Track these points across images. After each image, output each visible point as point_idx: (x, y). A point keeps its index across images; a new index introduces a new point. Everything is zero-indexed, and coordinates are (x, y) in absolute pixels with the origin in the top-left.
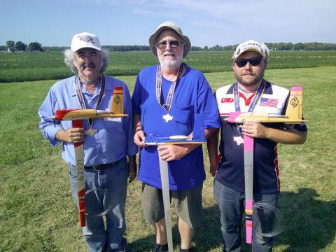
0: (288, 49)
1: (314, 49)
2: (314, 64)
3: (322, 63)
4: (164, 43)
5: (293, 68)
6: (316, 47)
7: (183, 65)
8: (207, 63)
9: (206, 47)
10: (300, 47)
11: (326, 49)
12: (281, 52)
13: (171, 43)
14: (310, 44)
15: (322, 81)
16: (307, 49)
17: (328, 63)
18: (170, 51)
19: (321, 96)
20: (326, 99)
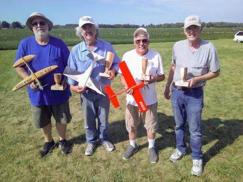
1: (220, 27)
10: (211, 25)
11: (229, 27)
14: (218, 23)
16: (216, 27)
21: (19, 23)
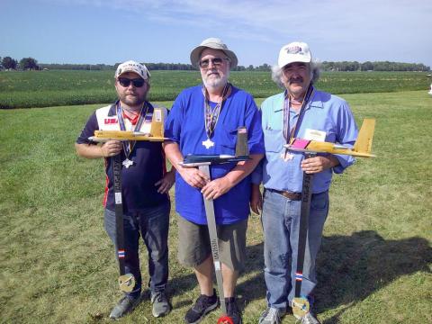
0: (353, 70)
1: (385, 70)
2: (390, 88)
3: (400, 87)
4: (207, 61)
5: (365, 92)
6: (388, 67)
7: (229, 85)
8: (256, 86)
9: (251, 67)
10: (369, 66)
11: (401, 70)
12: (345, 72)
13: (214, 61)
14: (381, 63)
15: (405, 108)
16: (377, 70)
17: (406, 87)
18: (213, 69)
19: (409, 125)
20: (416, 128)
21: (33, 60)
